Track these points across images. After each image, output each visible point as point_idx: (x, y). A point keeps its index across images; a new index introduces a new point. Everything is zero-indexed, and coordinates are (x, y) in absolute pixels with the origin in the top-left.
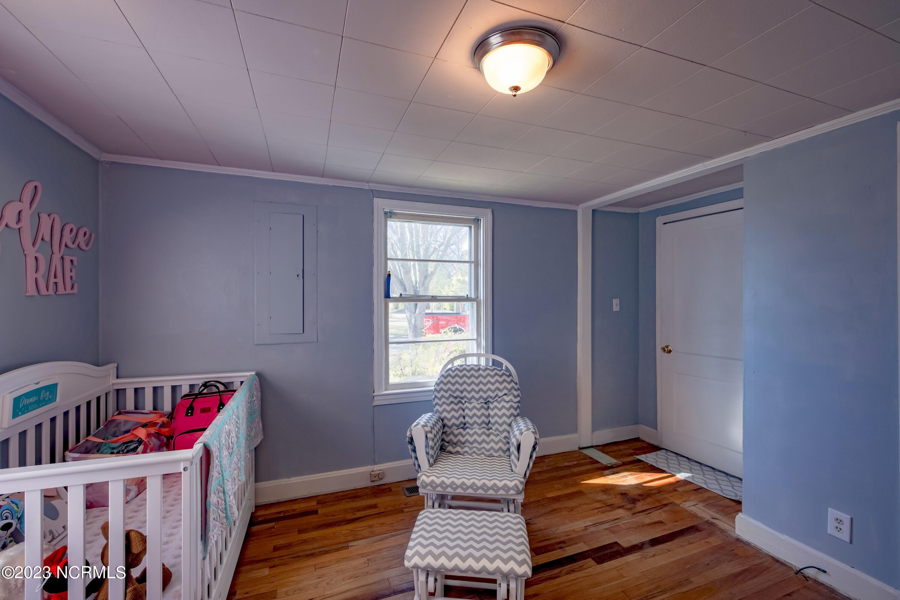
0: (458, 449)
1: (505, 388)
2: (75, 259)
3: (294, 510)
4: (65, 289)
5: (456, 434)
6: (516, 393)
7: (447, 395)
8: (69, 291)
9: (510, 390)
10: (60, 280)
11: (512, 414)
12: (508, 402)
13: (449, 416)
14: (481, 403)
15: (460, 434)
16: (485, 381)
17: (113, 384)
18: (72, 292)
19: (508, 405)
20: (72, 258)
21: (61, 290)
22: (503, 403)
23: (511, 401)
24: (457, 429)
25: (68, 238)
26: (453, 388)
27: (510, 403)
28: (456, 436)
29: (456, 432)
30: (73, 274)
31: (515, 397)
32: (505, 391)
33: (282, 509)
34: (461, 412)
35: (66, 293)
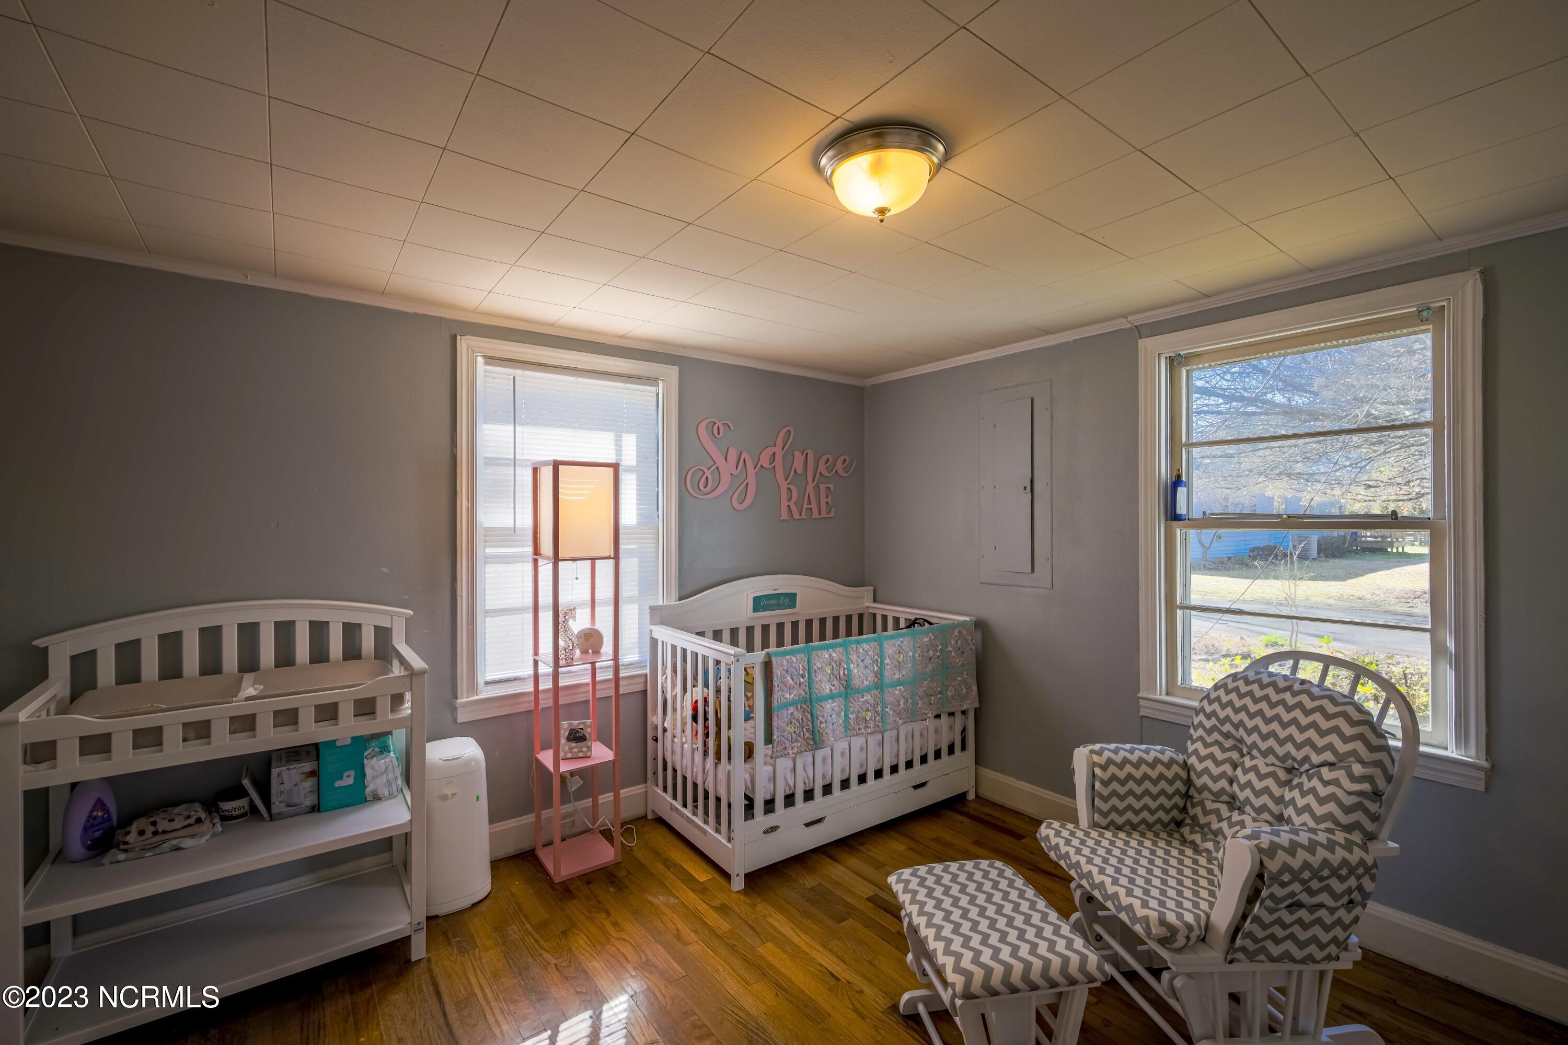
0: (1197, 838)
1: (1330, 747)
2: (831, 486)
3: (1004, 822)
4: (820, 514)
5: (1208, 808)
6: (1357, 769)
7: (1208, 724)
8: (824, 515)
9: (1341, 757)
10: (814, 506)
11: (1329, 817)
12: (1326, 783)
13: (1199, 767)
14: (1273, 764)
15: (1217, 812)
16: (1286, 717)
17: (868, 607)
18: (828, 516)
19: (1323, 791)
20: (827, 485)
21: (815, 515)
22: (1315, 782)
23: (1336, 782)
24: (1213, 801)
25: (822, 468)
26: (1222, 714)
27: (1331, 789)
28: (1206, 813)
29: (1210, 806)
30: (829, 500)
31: (1353, 778)
32: (1328, 756)
33: (997, 814)
34: (1227, 768)
35: (821, 516)
